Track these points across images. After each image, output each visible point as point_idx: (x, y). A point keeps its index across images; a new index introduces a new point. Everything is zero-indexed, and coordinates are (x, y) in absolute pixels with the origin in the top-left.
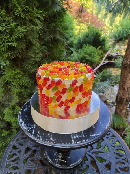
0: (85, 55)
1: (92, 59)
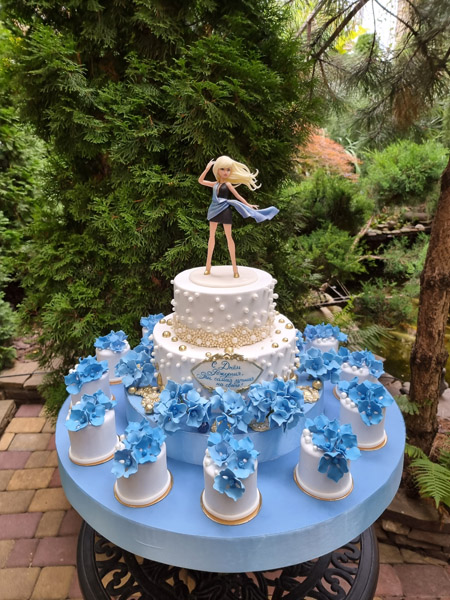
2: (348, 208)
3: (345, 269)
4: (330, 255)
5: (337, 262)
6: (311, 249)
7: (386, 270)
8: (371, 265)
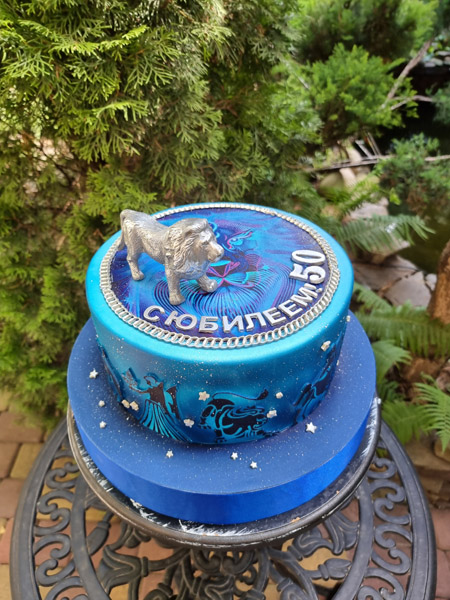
0: (343, 95)
1: (369, 111)
2: (392, 18)
3: (368, 120)
4: (348, 97)
5: (358, 108)
6: (325, 86)
7: (437, 118)
8: (410, 114)
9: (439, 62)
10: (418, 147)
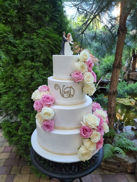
7: (107, 91)
9: (108, 81)
10: (102, 96)
